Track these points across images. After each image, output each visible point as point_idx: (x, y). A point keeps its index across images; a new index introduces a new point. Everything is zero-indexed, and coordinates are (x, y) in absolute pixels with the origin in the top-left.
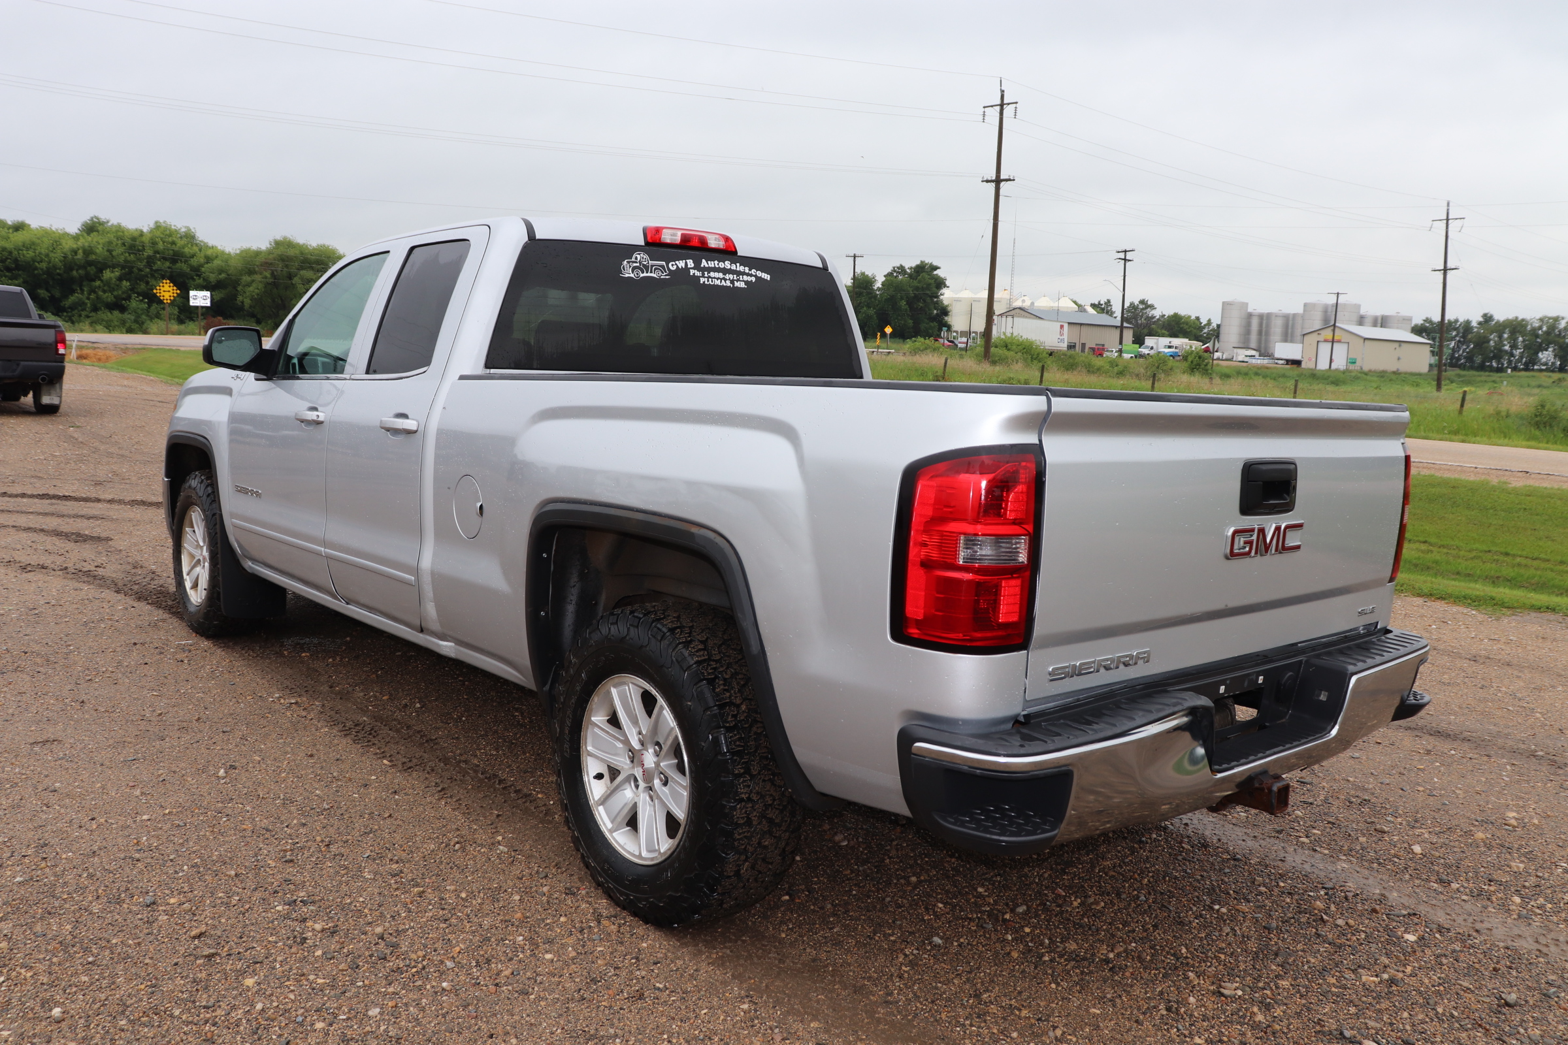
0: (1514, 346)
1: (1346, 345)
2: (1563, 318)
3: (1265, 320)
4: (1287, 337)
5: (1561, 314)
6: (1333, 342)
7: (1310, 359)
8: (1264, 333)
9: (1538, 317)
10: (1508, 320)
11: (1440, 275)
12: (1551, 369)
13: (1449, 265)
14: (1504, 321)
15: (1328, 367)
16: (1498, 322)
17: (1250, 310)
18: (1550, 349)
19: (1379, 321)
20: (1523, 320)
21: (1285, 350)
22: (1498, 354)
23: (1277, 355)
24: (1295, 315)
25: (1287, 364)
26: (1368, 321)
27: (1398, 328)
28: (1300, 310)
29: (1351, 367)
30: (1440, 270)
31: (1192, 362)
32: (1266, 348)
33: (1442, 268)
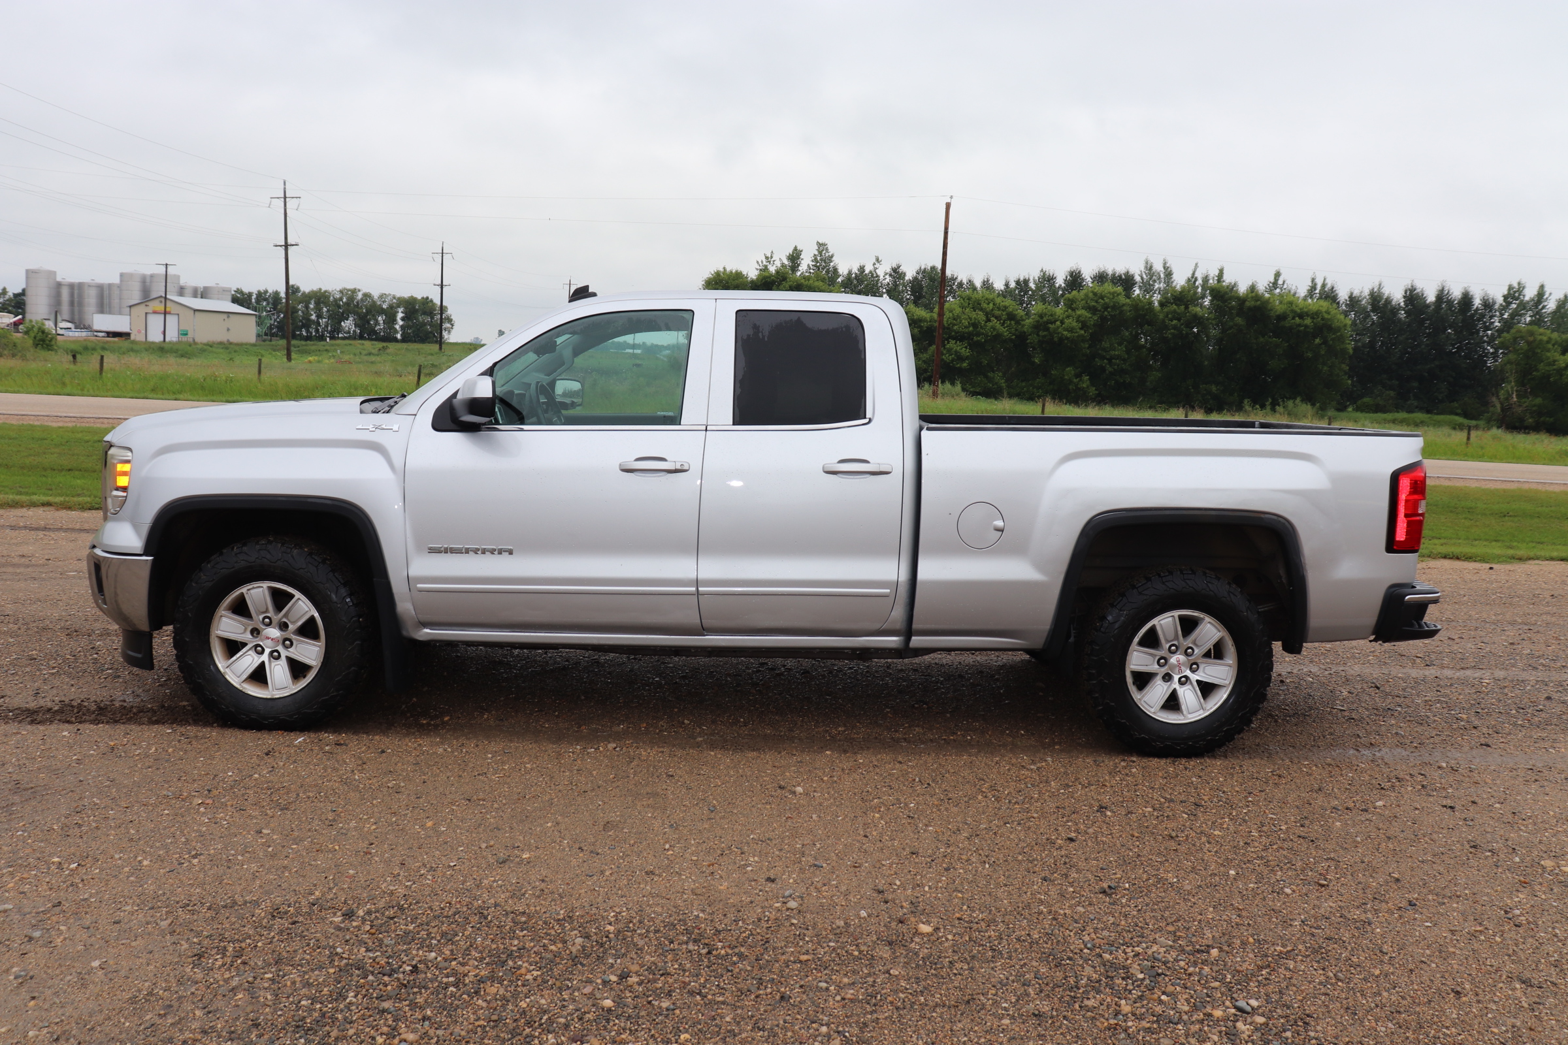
0: (319, 316)
1: (177, 316)
2: (359, 291)
3: (77, 290)
4: (102, 308)
5: (358, 287)
6: (165, 313)
7: (139, 332)
8: (76, 305)
9: (338, 289)
10: (313, 291)
11: (282, 251)
12: (353, 337)
13: (290, 241)
14: (309, 293)
15: (162, 339)
16: (304, 293)
17: (59, 279)
18: (351, 319)
19: (199, 293)
20: (326, 292)
21: (103, 322)
22: (307, 324)
23: (96, 327)
24: (110, 285)
25: (108, 337)
26: (188, 291)
27: (218, 299)
28: (117, 280)
29: (184, 339)
30: (281, 246)
31: (35, 338)
32: (81, 320)
33: (283, 244)
